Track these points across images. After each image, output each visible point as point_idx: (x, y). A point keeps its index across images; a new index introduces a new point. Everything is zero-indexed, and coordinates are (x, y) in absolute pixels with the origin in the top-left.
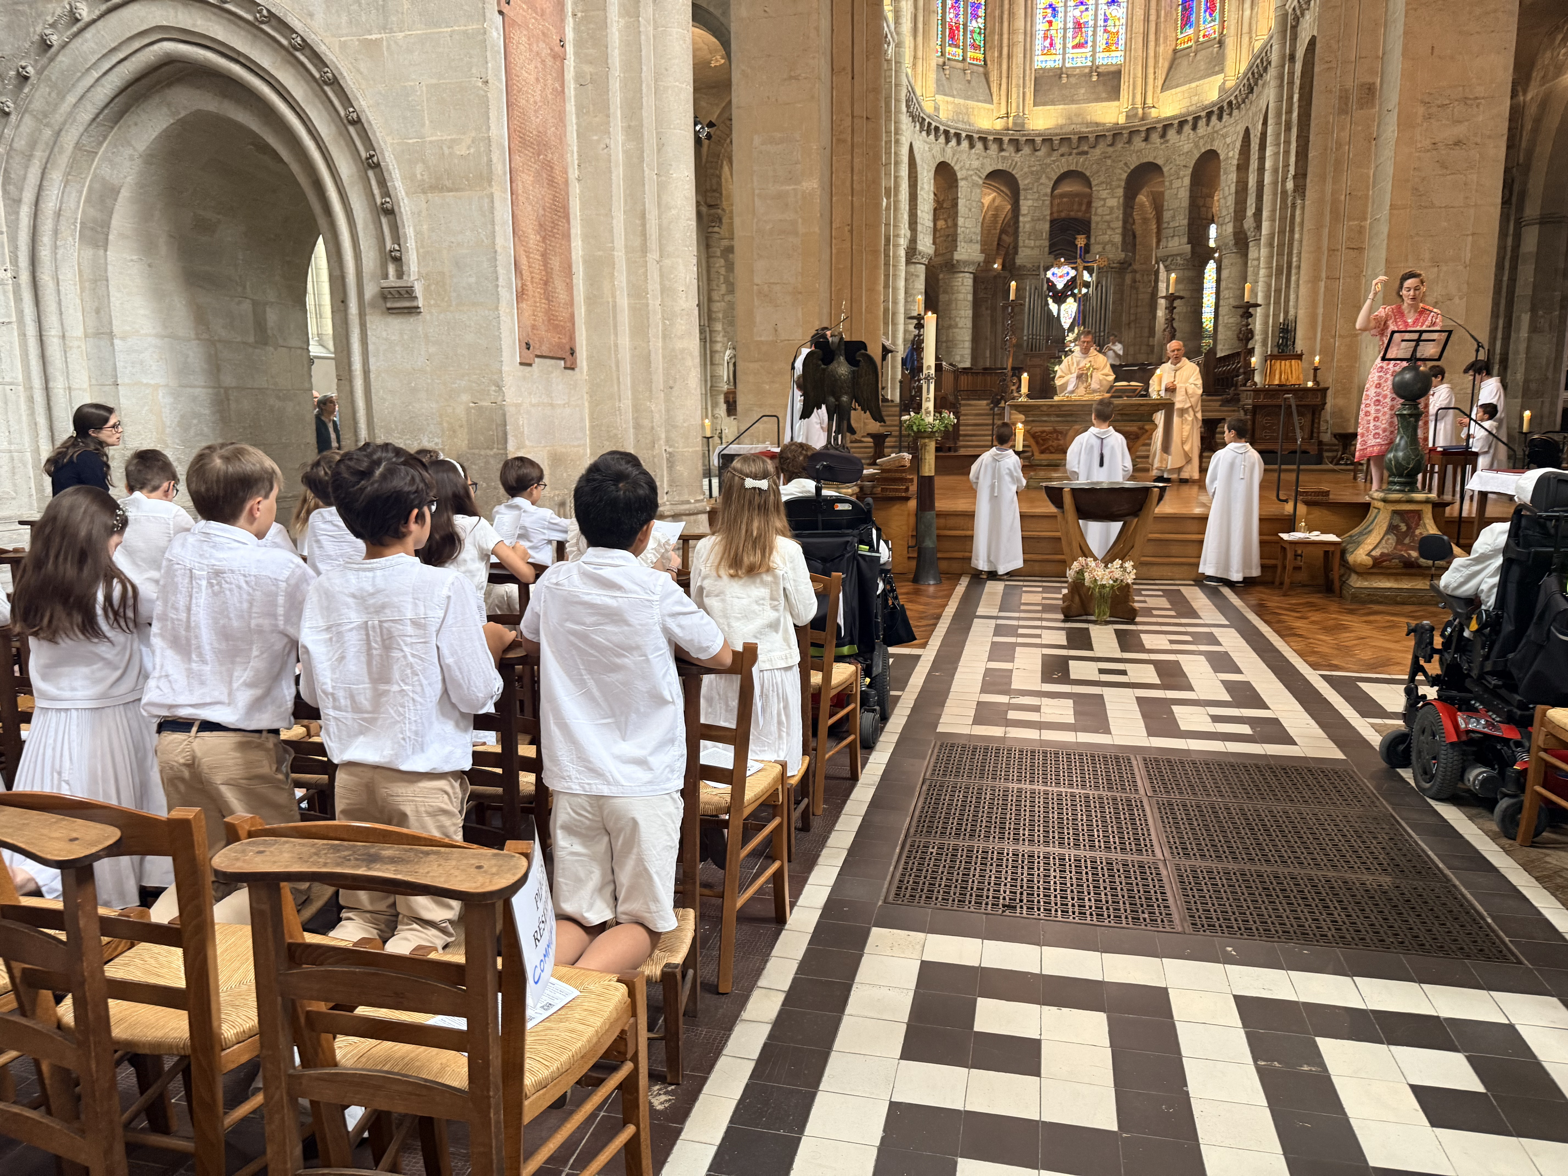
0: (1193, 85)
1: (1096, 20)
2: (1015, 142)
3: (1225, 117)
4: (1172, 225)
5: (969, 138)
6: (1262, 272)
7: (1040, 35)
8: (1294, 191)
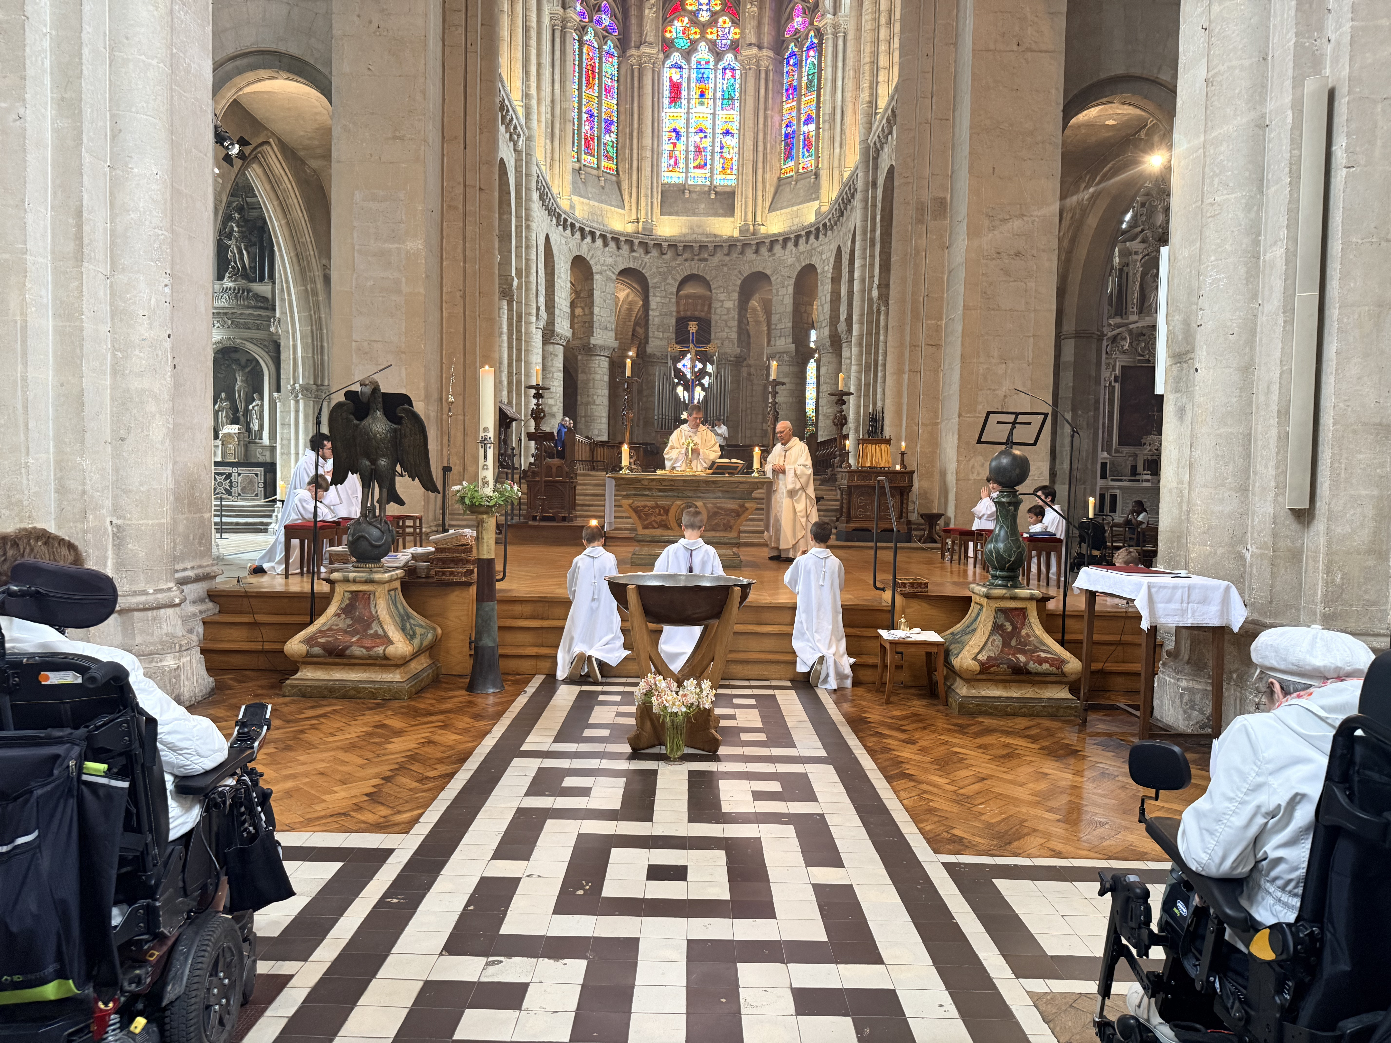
0: (795, 208)
1: (713, 146)
2: (643, 245)
3: (821, 236)
4: (779, 327)
5: (603, 237)
6: (854, 368)
7: (666, 155)
8: (879, 299)
